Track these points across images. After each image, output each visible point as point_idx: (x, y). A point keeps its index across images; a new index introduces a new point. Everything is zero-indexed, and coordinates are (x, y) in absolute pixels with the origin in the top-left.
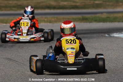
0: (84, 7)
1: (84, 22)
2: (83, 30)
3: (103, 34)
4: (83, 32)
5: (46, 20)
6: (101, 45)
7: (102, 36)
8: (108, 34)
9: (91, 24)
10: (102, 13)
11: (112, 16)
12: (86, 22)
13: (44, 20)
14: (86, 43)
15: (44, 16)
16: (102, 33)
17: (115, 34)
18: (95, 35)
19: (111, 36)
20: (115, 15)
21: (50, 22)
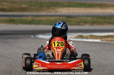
0: (11, 10)
1: (11, 24)
2: (10, 31)
3: (29, 36)
4: (11, 33)
6: (27, 45)
7: (28, 37)
8: (33, 36)
9: (18, 25)
10: (28, 16)
11: (37, 19)
12: (13, 24)
14: (13, 43)
16: (28, 34)
17: (40, 35)
18: (21, 36)
19: (36, 37)
20: (40, 18)
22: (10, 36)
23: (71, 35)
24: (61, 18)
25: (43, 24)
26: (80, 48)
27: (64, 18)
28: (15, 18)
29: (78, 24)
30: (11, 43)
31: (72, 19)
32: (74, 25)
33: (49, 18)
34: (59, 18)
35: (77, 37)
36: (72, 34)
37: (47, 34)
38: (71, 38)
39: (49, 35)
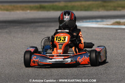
1: (42, 11)
2: (40, 19)
5: (2, 8)
9: (49, 12)
10: (60, 1)
11: (69, 4)
14: (44, 31)
18: (53, 24)
20: (73, 4)
21: (7, 10)
22: (40, 24)
25: (77, 10)
26: (117, 36)
27: (100, 2)
29: (115, 9)
30: (41, 32)
31: (109, 4)
32: (111, 10)
33: (83, 3)
34: (94, 2)
35: (113, 24)
36: (108, 20)
37: (81, 21)
38: (108, 25)
39: (83, 22)
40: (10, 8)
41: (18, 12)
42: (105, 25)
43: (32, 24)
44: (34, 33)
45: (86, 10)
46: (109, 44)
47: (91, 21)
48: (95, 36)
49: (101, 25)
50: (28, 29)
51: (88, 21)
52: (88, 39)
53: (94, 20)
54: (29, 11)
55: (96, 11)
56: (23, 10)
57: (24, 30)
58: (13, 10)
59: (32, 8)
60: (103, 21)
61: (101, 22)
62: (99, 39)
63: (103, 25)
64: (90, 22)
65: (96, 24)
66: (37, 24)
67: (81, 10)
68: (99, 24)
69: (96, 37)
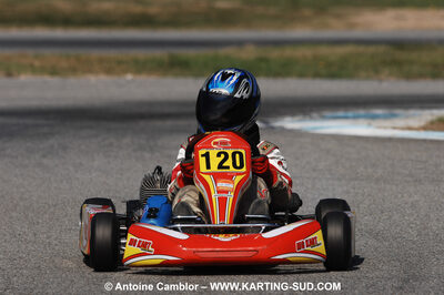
1: (176, 75)
2: (170, 103)
4: (173, 110)
5: (37, 63)
8: (262, 121)
10: (240, 43)
11: (275, 54)
12: (185, 75)
13: (32, 66)
15: (30, 52)
17: (288, 119)
19: (273, 128)
20: (289, 52)
21: (54, 72)
22: (169, 123)
23: (407, 117)
24: (371, 49)
25: (301, 75)
27: (381, 49)
28: (190, 53)
29: (436, 72)
31: (414, 56)
32: (421, 76)
33: (324, 51)
34: (361, 49)
35: (431, 126)
36: (412, 112)
37: (315, 115)
38: (410, 129)
39: (324, 118)
40: (64, 64)
41: (92, 79)
42: (403, 129)
43: (142, 123)
44: (147, 155)
45: (332, 76)
46: (416, 198)
47: (350, 114)
48: (366, 167)
49: (385, 128)
50: (127, 140)
51: (341, 113)
52: (339, 179)
53: (362, 112)
54: (129, 77)
55: (368, 78)
56: (109, 71)
57: (111, 145)
58: (73, 71)
59: (140, 67)
60: (394, 116)
61: (385, 117)
62: (377, 180)
63: (394, 128)
64: (346, 118)
65: (369, 125)
66: (159, 123)
67: (317, 75)
68: (379, 127)
69: (370, 170)
